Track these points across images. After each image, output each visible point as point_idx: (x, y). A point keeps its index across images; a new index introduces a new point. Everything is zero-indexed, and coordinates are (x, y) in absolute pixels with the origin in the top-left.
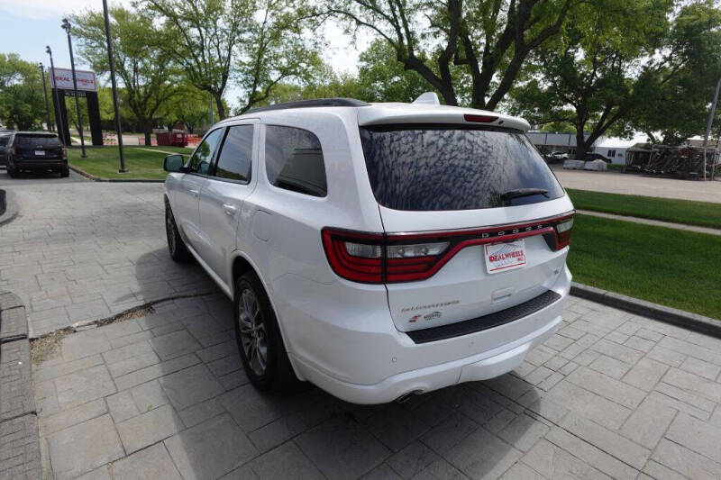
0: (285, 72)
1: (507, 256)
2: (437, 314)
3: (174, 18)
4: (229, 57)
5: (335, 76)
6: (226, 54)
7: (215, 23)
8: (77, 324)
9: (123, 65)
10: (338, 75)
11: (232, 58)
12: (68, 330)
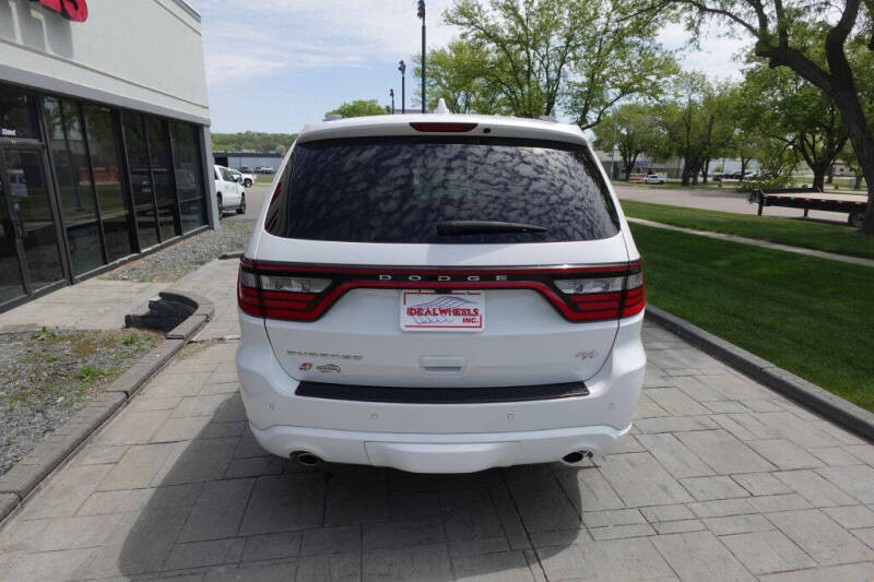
0: (626, 90)
1: (443, 312)
2: (333, 367)
3: (502, 44)
4: (557, 80)
5: (710, 88)
6: (553, 75)
7: (547, 42)
8: (230, 337)
9: (456, 100)
10: (715, 87)
11: (561, 80)
12: (221, 340)
